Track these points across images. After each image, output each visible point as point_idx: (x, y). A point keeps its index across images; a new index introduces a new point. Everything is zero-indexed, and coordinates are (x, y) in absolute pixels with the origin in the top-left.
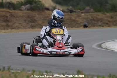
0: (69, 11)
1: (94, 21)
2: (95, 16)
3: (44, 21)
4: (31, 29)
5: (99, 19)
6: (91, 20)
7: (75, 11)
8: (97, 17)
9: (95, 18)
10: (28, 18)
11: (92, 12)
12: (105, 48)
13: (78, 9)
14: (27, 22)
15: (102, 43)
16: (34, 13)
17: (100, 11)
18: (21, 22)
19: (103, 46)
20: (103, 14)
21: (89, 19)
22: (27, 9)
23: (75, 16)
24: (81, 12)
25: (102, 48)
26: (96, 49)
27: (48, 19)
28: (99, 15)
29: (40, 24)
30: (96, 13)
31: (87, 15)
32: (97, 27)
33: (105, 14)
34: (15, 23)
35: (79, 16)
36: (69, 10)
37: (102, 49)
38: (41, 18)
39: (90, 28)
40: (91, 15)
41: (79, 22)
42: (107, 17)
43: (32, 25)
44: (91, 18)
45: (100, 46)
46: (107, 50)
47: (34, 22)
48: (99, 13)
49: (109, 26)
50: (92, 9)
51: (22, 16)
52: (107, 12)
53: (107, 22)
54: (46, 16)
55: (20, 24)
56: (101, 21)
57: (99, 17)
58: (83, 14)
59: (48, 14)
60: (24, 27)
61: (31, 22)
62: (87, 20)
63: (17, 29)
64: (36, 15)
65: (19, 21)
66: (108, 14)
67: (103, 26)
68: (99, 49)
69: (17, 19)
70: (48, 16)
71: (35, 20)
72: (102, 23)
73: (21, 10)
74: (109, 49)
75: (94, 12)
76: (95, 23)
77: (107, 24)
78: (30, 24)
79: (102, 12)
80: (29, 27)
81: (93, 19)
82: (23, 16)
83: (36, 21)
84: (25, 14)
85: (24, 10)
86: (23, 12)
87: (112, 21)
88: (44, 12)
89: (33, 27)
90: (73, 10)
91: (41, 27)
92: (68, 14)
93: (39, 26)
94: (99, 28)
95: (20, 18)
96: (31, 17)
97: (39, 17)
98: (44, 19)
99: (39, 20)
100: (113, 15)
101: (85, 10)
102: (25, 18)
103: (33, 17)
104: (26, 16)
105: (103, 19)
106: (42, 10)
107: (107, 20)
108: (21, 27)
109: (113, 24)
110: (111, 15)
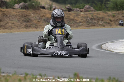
0: (67, 10)
1: (94, 20)
2: (95, 15)
3: (39, 20)
4: (25, 29)
5: (100, 18)
6: (91, 19)
7: (73, 9)
8: (98, 16)
9: (95, 17)
10: (22, 17)
11: (92, 11)
12: (105, 50)
13: (77, 8)
14: (21, 21)
15: (103, 44)
16: (29, 12)
17: (100, 10)
18: (15, 22)
19: (104, 47)
20: (104, 12)
21: (89, 18)
22: (21, 8)
23: (74, 15)
24: (80, 10)
25: (103, 49)
26: (95, 50)
28: (99, 14)
29: (36, 24)
30: (96, 12)
31: (87, 14)
32: (97, 26)
33: (106, 13)
34: (8, 22)
35: (78, 15)
36: (67, 8)
37: (103, 51)
38: (37, 17)
39: (90, 28)
40: (90, 14)
41: (78, 21)
42: (108, 16)
43: (26, 25)
44: (91, 17)
45: (100, 47)
46: (107, 51)
47: (28, 22)
48: (99, 12)
49: (110, 26)
50: (92, 8)
51: (15, 15)
52: (109, 10)
53: (108, 21)
54: (42, 15)
55: (13, 23)
56: (102, 21)
57: (100, 16)
58: (82, 13)
59: (44, 13)
60: (17, 27)
61: (25, 21)
62: (87, 19)
63: (10, 29)
64: (31, 14)
65: (13, 21)
66: (109, 13)
67: (104, 26)
68: (99, 51)
69: (10, 19)
70: (44, 14)
72: (103, 22)
73: (14, 9)
74: (110, 50)
75: (94, 11)
76: (95, 23)
78: (25, 24)
79: (103, 11)
80: (23, 27)
81: (94, 18)
82: (17, 15)
83: (31, 20)
84: (19, 13)
85: (18, 8)
86: (17, 11)
87: (114, 20)
88: (40, 11)
89: (28, 27)
90: (71, 9)
91: (37, 27)
92: (66, 13)
93: (34, 26)
94: (100, 27)
95: (13, 17)
96: (25, 17)
97: (34, 16)
98: (40, 18)
99: (34, 19)
100: (115, 14)
101: (85, 8)
102: (18, 17)
103: (27, 16)
104: (20, 15)
105: (104, 18)
106: (37, 9)
107: (109, 19)
108: (15, 27)
109: (115, 24)
110: (113, 14)
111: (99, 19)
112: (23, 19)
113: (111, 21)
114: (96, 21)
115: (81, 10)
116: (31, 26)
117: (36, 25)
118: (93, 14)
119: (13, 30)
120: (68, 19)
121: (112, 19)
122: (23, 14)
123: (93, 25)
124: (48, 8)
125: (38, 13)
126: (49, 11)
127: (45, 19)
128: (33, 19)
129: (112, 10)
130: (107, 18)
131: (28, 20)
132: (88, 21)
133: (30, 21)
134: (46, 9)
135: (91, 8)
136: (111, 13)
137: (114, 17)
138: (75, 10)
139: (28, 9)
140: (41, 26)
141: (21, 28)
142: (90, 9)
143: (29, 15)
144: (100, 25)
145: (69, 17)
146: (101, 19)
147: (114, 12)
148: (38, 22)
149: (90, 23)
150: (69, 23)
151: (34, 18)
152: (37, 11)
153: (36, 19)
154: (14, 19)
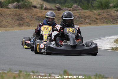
0: (57, 9)
1: (81, 18)
2: (82, 13)
3: (31, 19)
4: (19, 28)
5: (87, 16)
6: (79, 17)
7: (62, 8)
8: (85, 14)
9: (82, 16)
10: (16, 16)
11: (79, 10)
13: (65, 7)
14: (15, 20)
16: (22, 11)
17: (87, 9)
18: (9, 21)
20: (90, 11)
21: (76, 17)
22: (14, 7)
24: (68, 9)
27: (35, 17)
28: (86, 13)
29: (28, 22)
30: (83, 11)
31: (75, 13)
32: (84, 24)
33: (92, 12)
34: (3, 21)
38: (29, 16)
40: (78, 12)
42: (94, 14)
43: (19, 23)
44: (78, 15)
47: (21, 20)
48: (86, 11)
49: (96, 24)
51: (9, 14)
52: (95, 9)
53: (94, 19)
54: (34, 14)
55: (8, 22)
56: (89, 19)
57: (87, 15)
59: (36, 12)
60: (11, 25)
61: (18, 20)
63: (5, 27)
64: (24, 13)
65: (7, 19)
66: (95, 12)
67: (90, 24)
69: (4, 18)
71: (22, 18)
72: (89, 20)
73: (8, 8)
75: (82, 10)
76: (83, 21)
77: (95, 21)
78: (18, 22)
80: (16, 25)
81: (81, 16)
82: (11, 13)
83: (24, 19)
84: (13, 13)
85: (11, 8)
86: (11, 10)
87: (99, 18)
88: (32, 10)
89: (21, 25)
90: (61, 8)
91: (29, 25)
92: (56, 12)
93: (26, 24)
94: (87, 25)
95: (7, 16)
96: (18, 15)
97: (26, 15)
98: (32, 17)
99: (27, 18)
100: (100, 12)
101: (73, 7)
102: (12, 16)
103: (20, 15)
104: (13, 14)
105: (90, 16)
106: (29, 8)
107: (95, 17)
108: (9, 25)
109: (101, 22)
110: (98, 12)
111: (85, 18)
112: (16, 17)
113: (97, 19)
114: (83, 19)
115: (70, 9)
116: (24, 24)
117: (29, 24)
118: (80, 12)
119: (7, 28)
120: (58, 18)
121: (98, 17)
122: (16, 13)
123: (80, 23)
124: (39, 8)
125: (30, 12)
126: (40, 10)
127: (36, 18)
128: (25, 18)
129: (98, 9)
130: (93, 16)
131: (21, 18)
132: (75, 19)
133: (22, 19)
134: (37, 8)
135: (79, 7)
136: (97, 11)
137: (100, 15)
138: (64, 9)
139: (21, 8)
140: (33, 24)
141: (14, 26)
142: (77, 8)
143: (22, 14)
144: (87, 23)
145: (58, 16)
146: (88, 18)
147: (100, 11)
148: (31, 20)
149: (78, 21)
150: (58, 21)
151: (27, 16)
152: (29, 10)
153: (28, 17)
154: (9, 18)
